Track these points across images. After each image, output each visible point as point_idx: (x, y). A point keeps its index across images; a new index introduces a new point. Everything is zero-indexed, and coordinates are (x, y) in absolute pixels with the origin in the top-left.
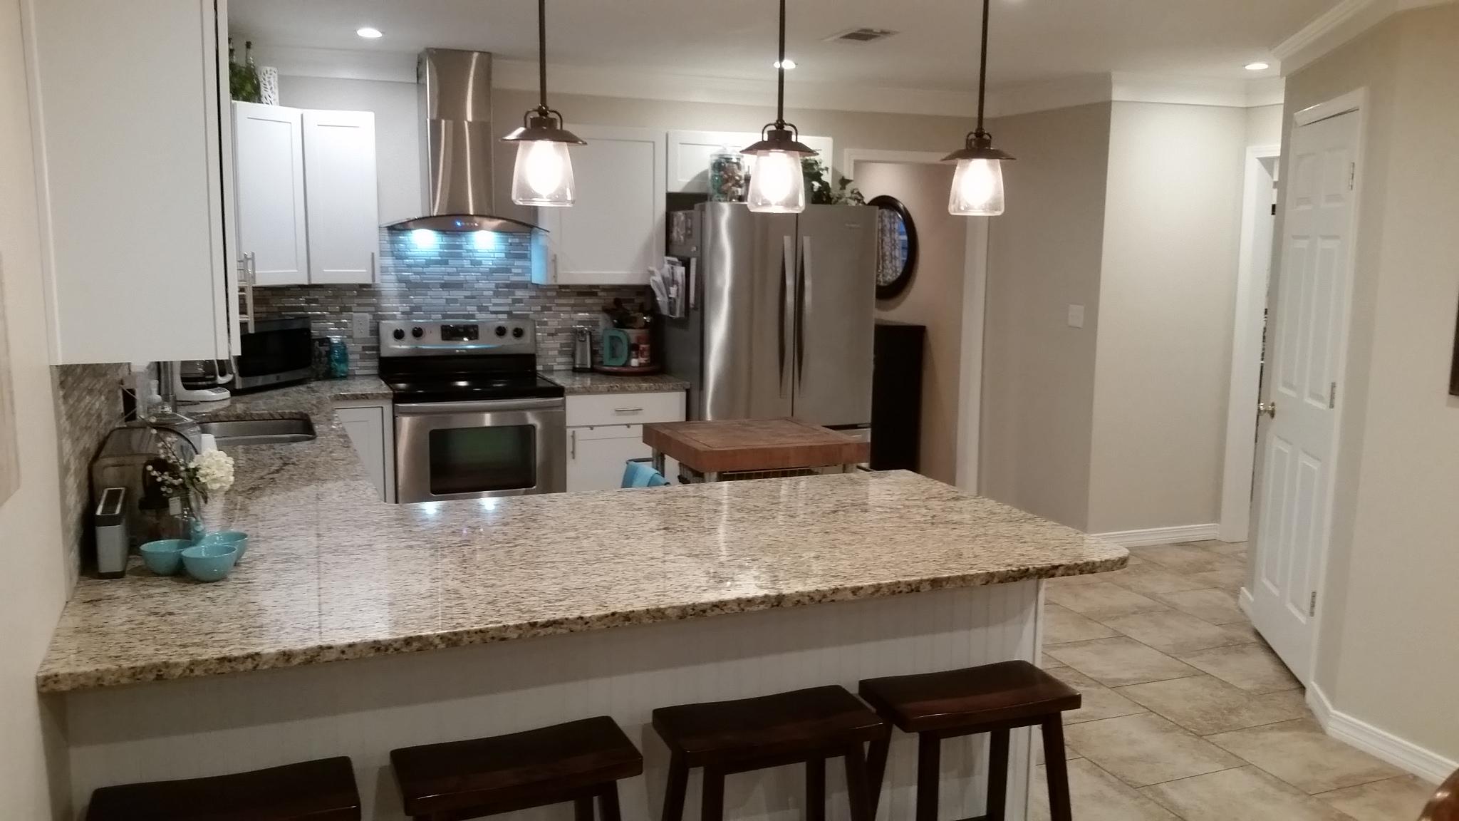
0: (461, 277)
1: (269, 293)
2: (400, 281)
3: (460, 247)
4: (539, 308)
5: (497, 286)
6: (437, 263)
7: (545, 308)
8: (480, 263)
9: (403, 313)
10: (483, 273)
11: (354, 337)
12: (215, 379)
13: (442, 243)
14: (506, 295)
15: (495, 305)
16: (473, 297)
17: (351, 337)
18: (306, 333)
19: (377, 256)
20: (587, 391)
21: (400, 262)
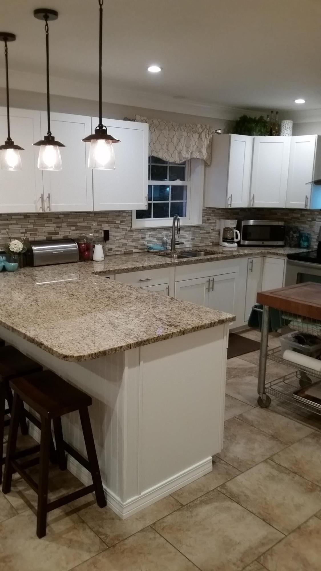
12: (233, 239)
17: (314, 231)
18: (283, 228)
19: (309, 196)
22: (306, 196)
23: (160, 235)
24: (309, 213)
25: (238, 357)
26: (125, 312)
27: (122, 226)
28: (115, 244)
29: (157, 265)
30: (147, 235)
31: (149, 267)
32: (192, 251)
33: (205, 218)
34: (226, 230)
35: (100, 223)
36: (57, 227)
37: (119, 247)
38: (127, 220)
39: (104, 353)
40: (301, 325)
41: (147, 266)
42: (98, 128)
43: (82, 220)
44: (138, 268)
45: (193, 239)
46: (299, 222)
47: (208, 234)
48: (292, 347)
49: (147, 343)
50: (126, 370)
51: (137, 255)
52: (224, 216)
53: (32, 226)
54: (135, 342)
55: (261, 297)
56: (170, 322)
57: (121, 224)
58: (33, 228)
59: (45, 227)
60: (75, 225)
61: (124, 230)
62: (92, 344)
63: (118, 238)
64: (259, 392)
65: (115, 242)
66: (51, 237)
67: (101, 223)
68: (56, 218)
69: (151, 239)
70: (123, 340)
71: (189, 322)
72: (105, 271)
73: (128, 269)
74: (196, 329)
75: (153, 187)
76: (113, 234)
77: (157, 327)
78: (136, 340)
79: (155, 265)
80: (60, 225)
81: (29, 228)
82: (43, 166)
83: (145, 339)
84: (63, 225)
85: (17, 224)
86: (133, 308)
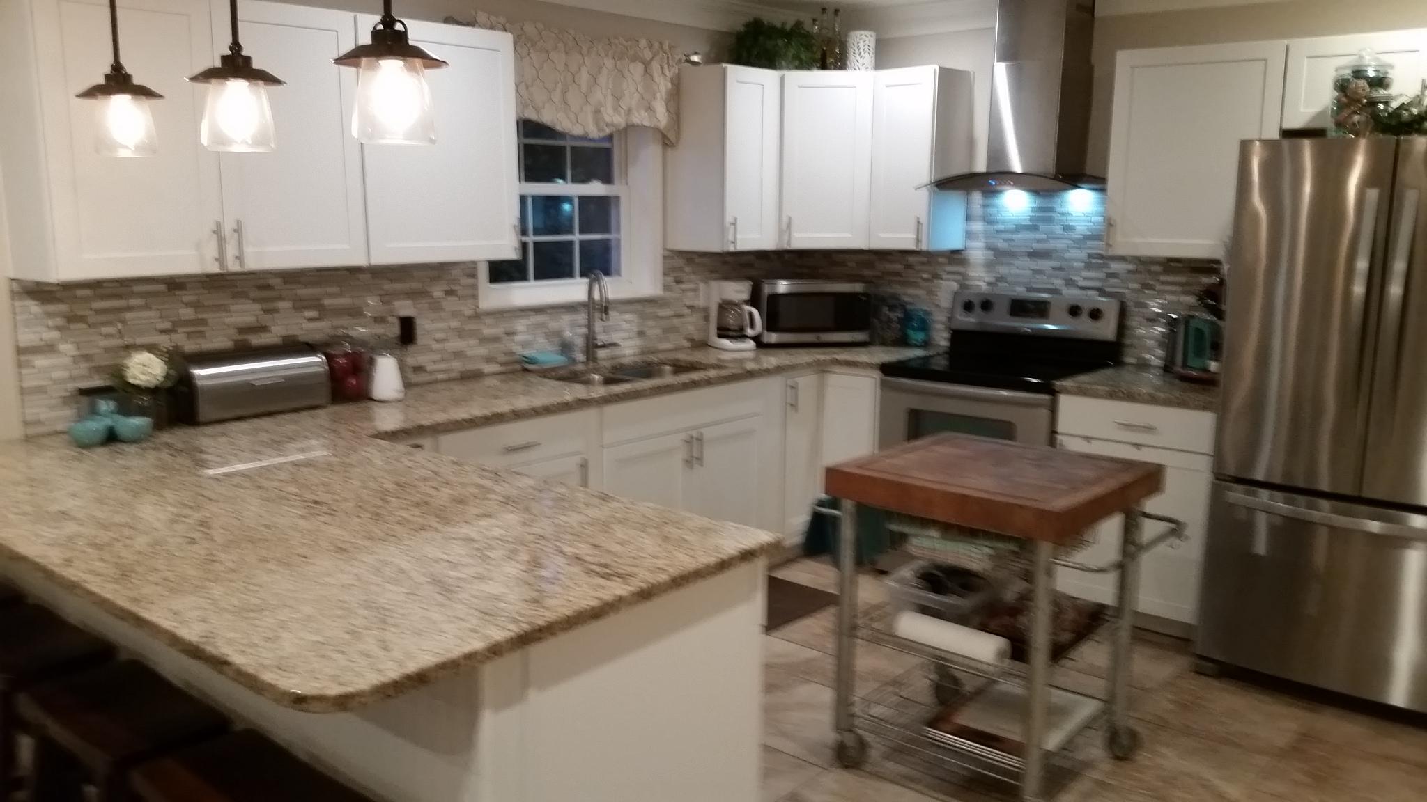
0: (1050, 245)
2: (988, 248)
3: (1051, 210)
4: (1138, 286)
5: (1090, 256)
6: (1027, 228)
7: (1146, 286)
8: (1073, 228)
9: (989, 284)
10: (1076, 241)
11: (940, 306)
12: (742, 329)
13: (1035, 206)
14: (1098, 267)
15: (1085, 279)
16: (1060, 269)
17: (938, 306)
18: (864, 298)
19: (924, 220)
20: (1081, 392)
21: (990, 227)
22: (918, 219)
23: (553, 325)
24: (925, 259)
26: (475, 545)
27: (450, 304)
28: (434, 352)
29: (551, 405)
30: (521, 325)
31: (531, 411)
32: (641, 364)
33: (670, 279)
34: (725, 306)
35: (386, 298)
36: (267, 311)
37: (443, 360)
38: (464, 287)
39: (420, 679)
40: (937, 544)
41: (525, 410)
42: (381, 27)
43: (336, 290)
44: (501, 414)
45: (641, 334)
46: (900, 283)
47: (678, 320)
48: (916, 604)
49: (547, 633)
50: (487, 719)
51: (493, 381)
52: (716, 271)
53: (191, 311)
54: (512, 634)
55: (835, 477)
56: (606, 566)
57: (448, 298)
58: (193, 317)
59: (228, 314)
60: (316, 304)
61: (455, 314)
62: (381, 653)
63: (441, 336)
64: (837, 728)
65: (434, 346)
66: (248, 340)
67: (390, 298)
68: (261, 288)
69: (530, 337)
70: (475, 631)
71: (660, 563)
72: (409, 429)
73: (471, 420)
74: (680, 581)
75: (529, 202)
76: (426, 327)
77: (572, 585)
78: (513, 630)
79: (546, 406)
80: (272, 306)
81: (182, 318)
82: (219, 138)
83: (541, 622)
84: (281, 305)
85: (147, 307)
86: (497, 532)
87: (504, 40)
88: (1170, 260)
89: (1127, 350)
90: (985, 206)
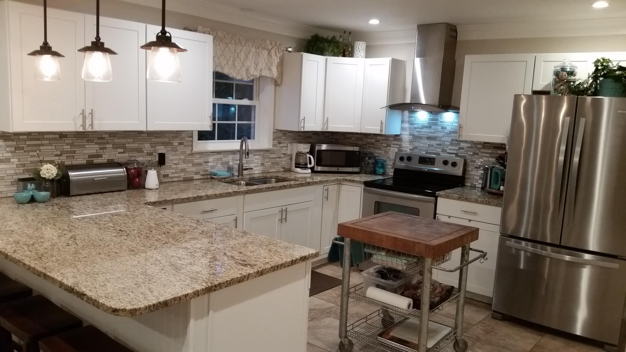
0: (436, 135)
1: (363, 136)
2: (410, 135)
3: (437, 120)
4: (472, 153)
5: (452, 140)
6: (426, 127)
7: (475, 154)
8: (445, 128)
9: (410, 149)
10: (446, 133)
11: (390, 158)
12: (307, 165)
13: (430, 118)
14: (456, 145)
15: (450, 149)
16: (440, 145)
17: (389, 158)
18: (358, 153)
19: (384, 121)
20: (447, 197)
21: (411, 126)
22: (381, 121)
23: (225, 159)
24: (384, 138)
25: (314, 296)
26: (189, 251)
27: (181, 148)
28: (173, 169)
29: (223, 193)
30: (211, 159)
31: (214, 196)
32: (262, 177)
33: (276, 142)
34: (299, 154)
35: (153, 145)
36: (101, 149)
37: (176, 173)
38: (187, 141)
39: (165, 304)
40: (384, 258)
41: (212, 195)
42: (160, 34)
43: (132, 140)
44: (201, 197)
45: (262, 164)
46: (373, 147)
47: (278, 159)
48: (375, 283)
49: (218, 288)
50: (192, 323)
51: (198, 182)
52: (296, 139)
53: (69, 147)
54: (204, 287)
55: (342, 228)
56: (244, 261)
57: (180, 146)
58: (70, 150)
59: (85, 149)
60: (123, 146)
61: (182, 153)
62: (149, 293)
63: (177, 162)
64: (340, 336)
65: (173, 166)
66: (93, 160)
67: (155, 145)
68: (99, 138)
69: (215, 164)
70: (188, 285)
71: (267, 260)
72: (161, 201)
73: (188, 198)
74: (275, 268)
75: (217, 106)
76: (170, 158)
77: (230, 268)
78: (204, 285)
79: (221, 194)
80: (104, 146)
81: (65, 150)
82: (88, 76)
83: (216, 283)
84: (107, 146)
85: (50, 144)
86: (198, 246)
87: (209, 38)
88: (485, 143)
89: (466, 180)
90: (410, 117)
